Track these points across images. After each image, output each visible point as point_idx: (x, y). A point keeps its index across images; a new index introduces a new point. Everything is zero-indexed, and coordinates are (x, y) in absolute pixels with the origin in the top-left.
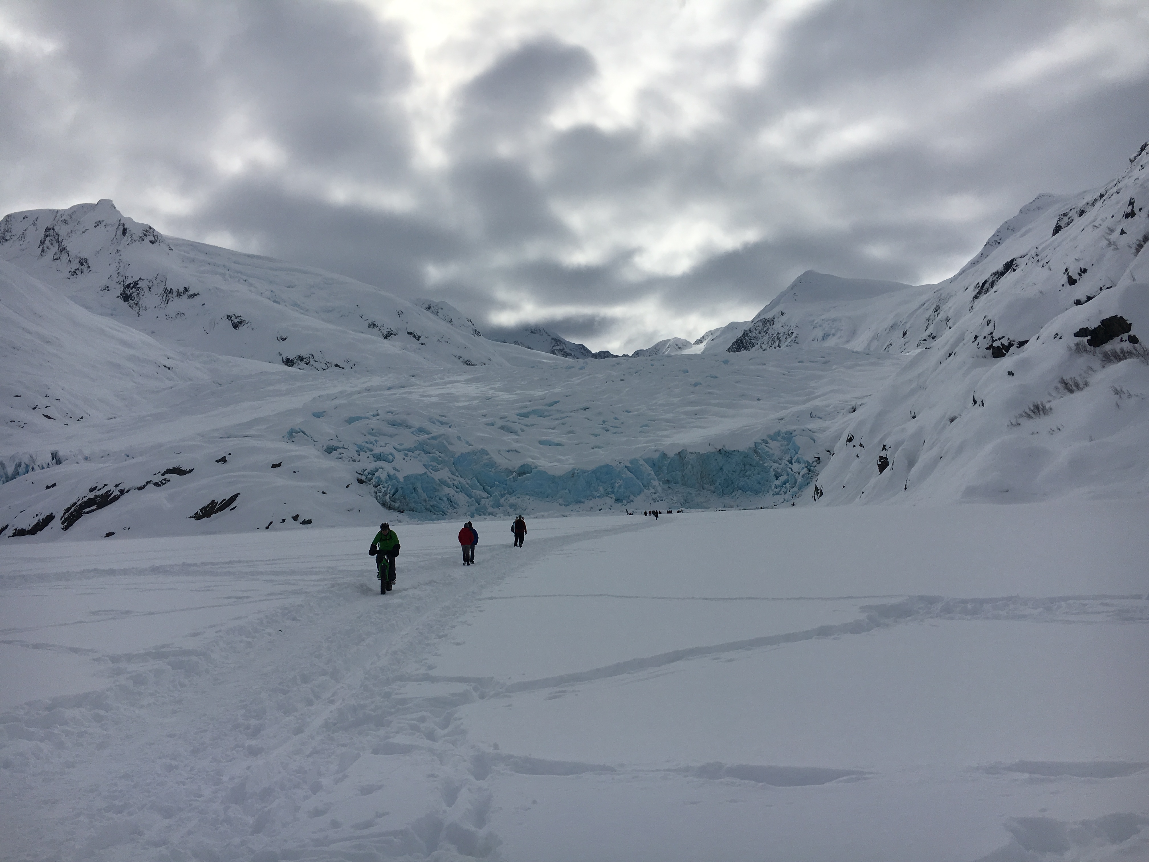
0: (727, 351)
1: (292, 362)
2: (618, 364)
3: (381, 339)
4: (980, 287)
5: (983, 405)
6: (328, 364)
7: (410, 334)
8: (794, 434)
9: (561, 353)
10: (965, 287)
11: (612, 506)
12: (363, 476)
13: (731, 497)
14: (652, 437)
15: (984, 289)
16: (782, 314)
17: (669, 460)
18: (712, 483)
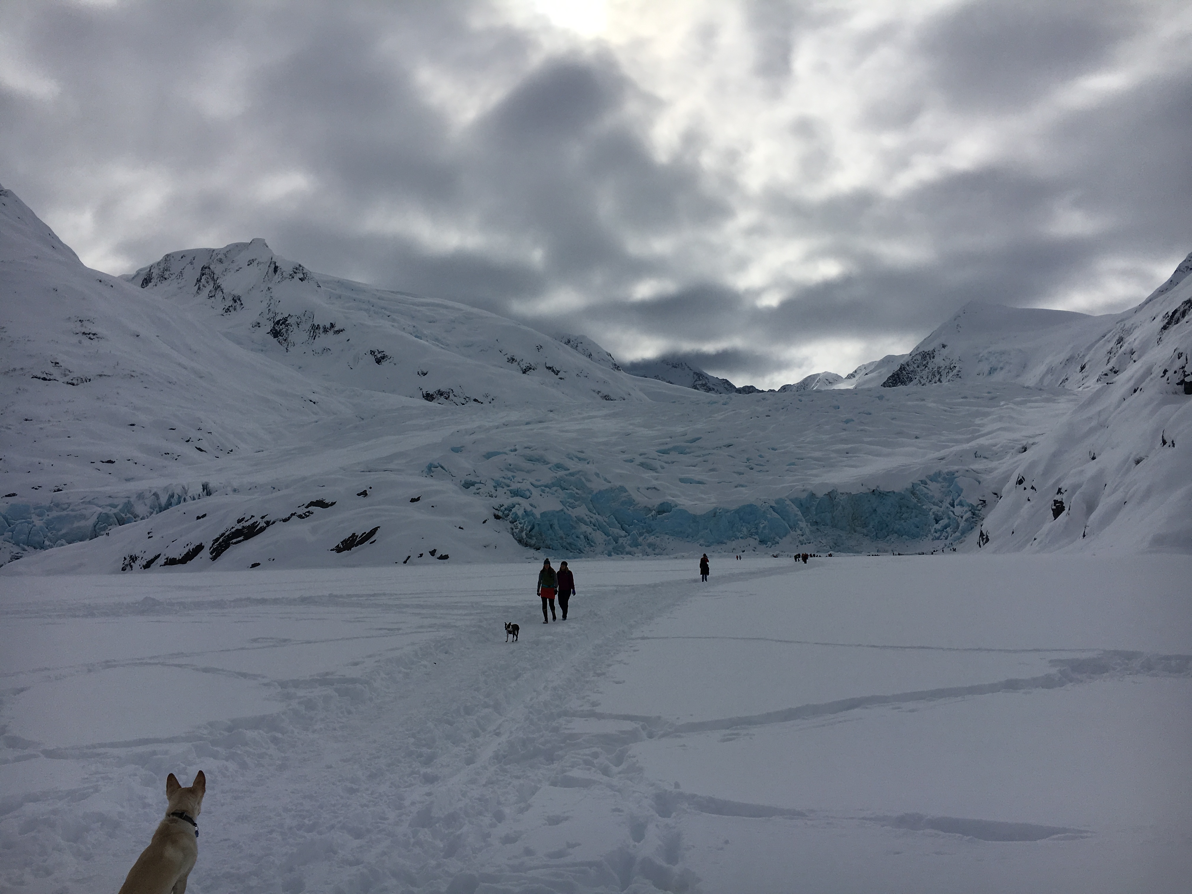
0: (881, 386)
1: (432, 397)
2: (764, 399)
3: (520, 374)
4: (1170, 317)
5: (1174, 446)
6: (467, 398)
7: (549, 368)
8: (956, 474)
9: (703, 388)
10: (1152, 317)
11: (756, 548)
12: (500, 512)
13: (885, 541)
14: (800, 476)
15: (1173, 319)
16: (944, 346)
17: (818, 500)
18: (865, 525)
